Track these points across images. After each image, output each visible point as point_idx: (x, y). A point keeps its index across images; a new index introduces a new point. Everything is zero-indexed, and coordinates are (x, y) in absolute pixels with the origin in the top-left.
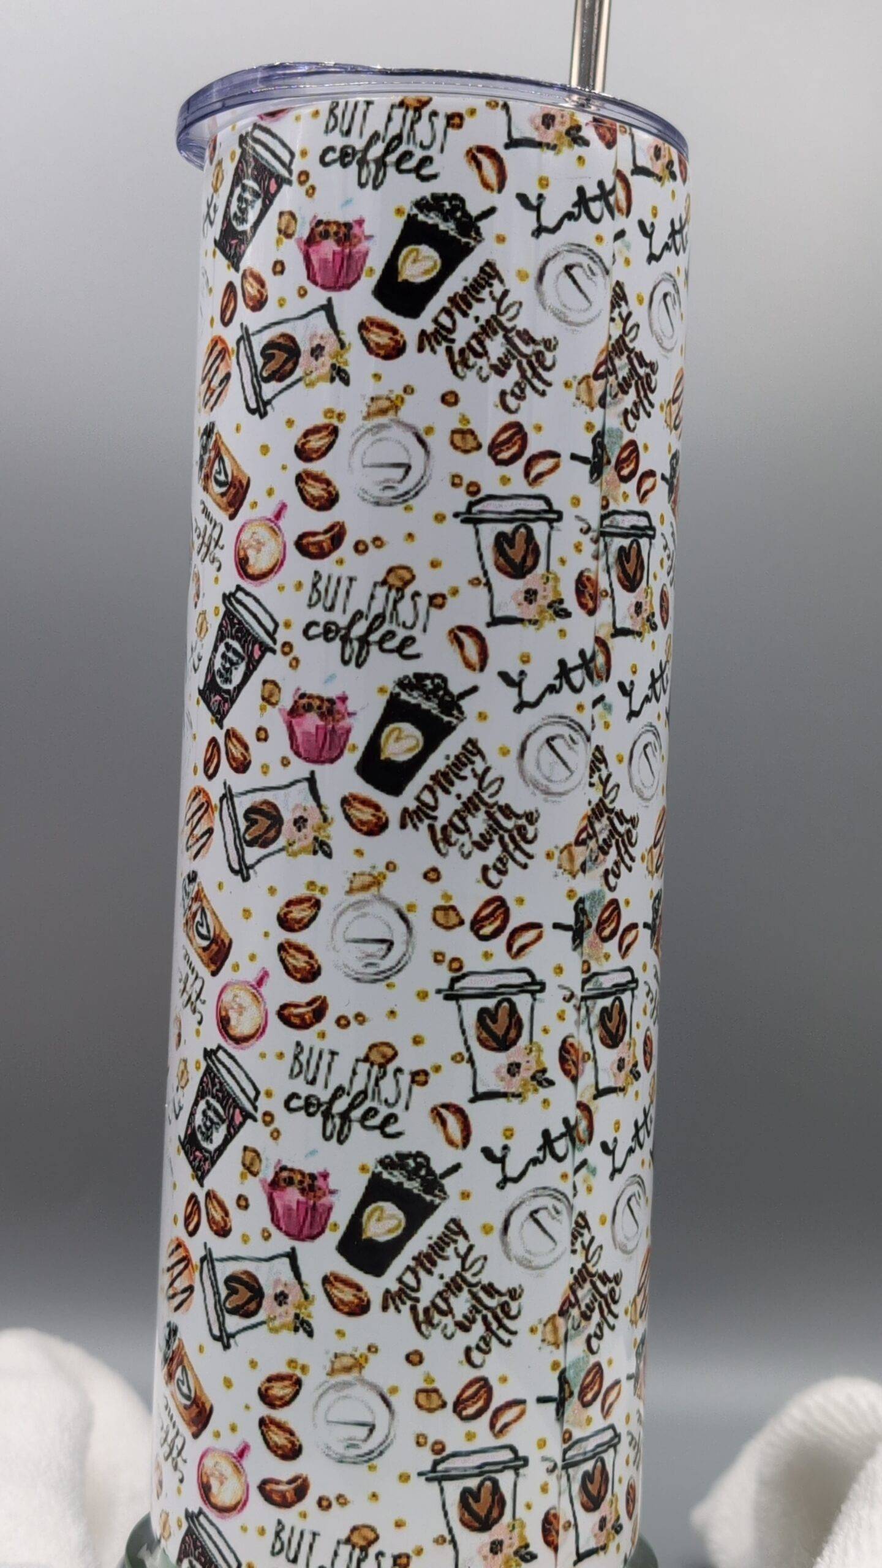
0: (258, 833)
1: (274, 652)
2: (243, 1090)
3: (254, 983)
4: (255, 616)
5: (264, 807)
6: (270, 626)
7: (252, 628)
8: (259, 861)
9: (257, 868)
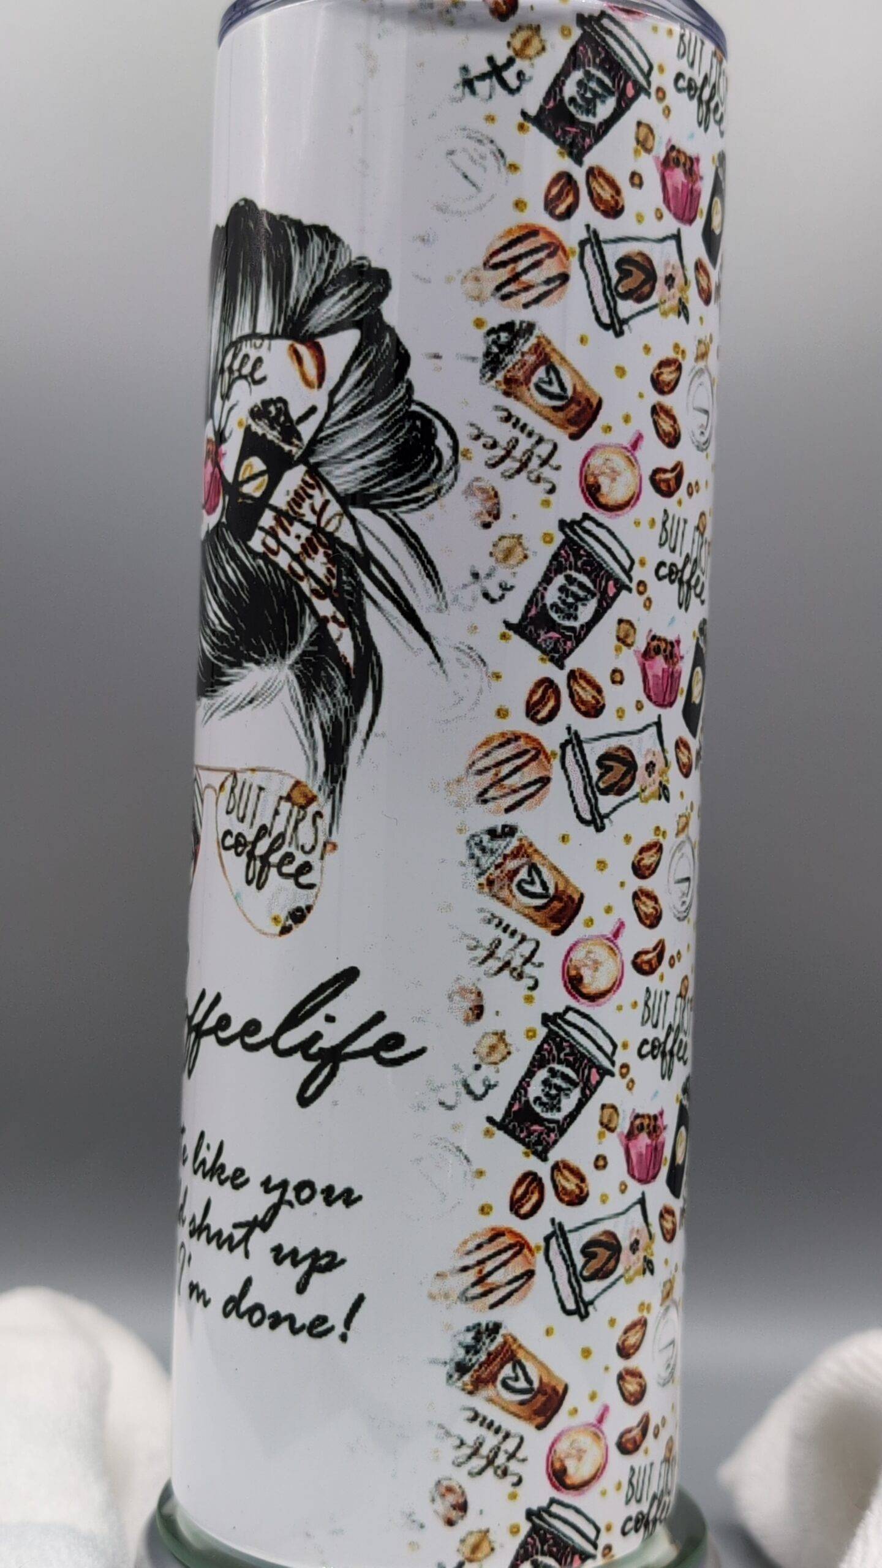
0: (613, 780)
1: (630, 590)
2: (600, 1048)
3: (610, 936)
4: (609, 550)
5: (620, 753)
6: (627, 563)
7: (605, 562)
8: (615, 809)
9: (612, 817)
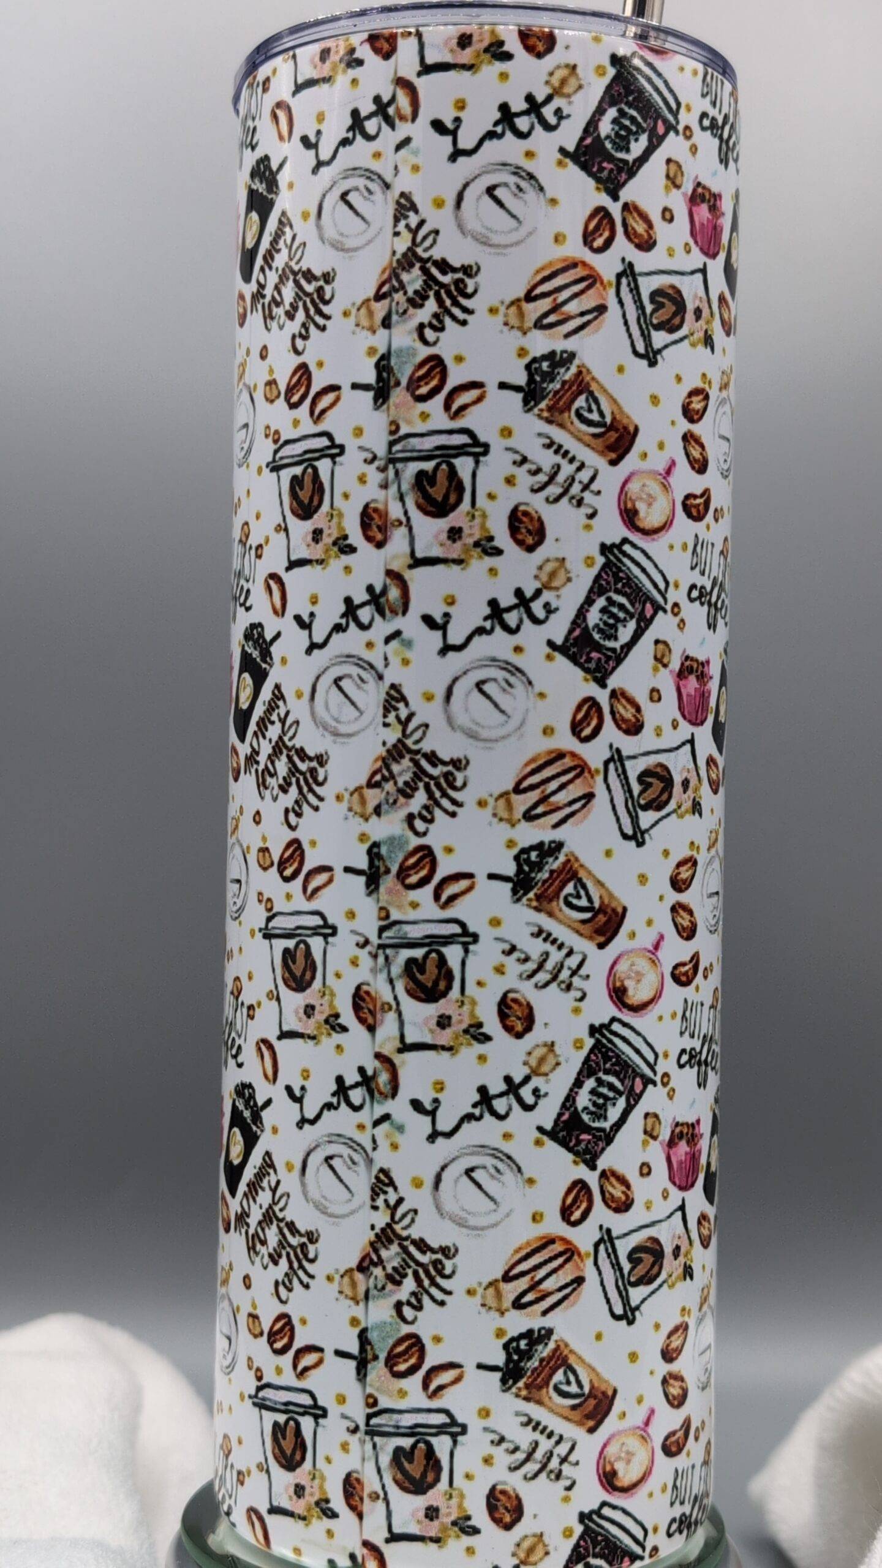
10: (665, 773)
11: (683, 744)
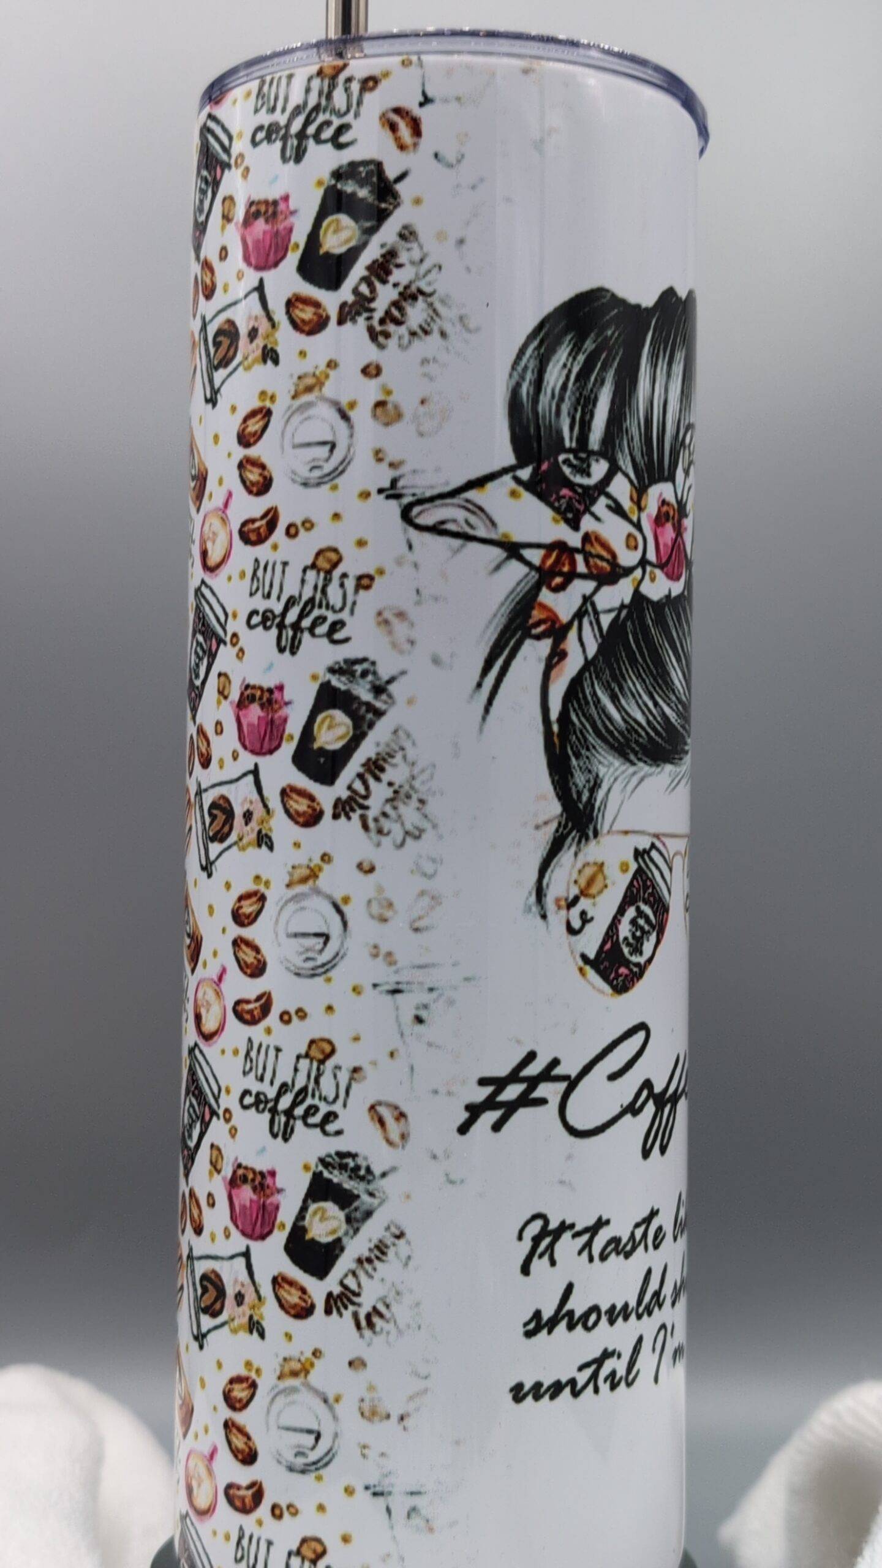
10: (226, 805)
11: (245, 775)
